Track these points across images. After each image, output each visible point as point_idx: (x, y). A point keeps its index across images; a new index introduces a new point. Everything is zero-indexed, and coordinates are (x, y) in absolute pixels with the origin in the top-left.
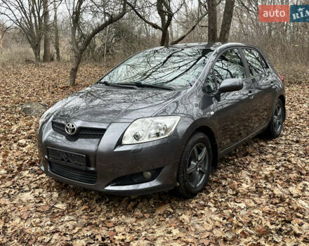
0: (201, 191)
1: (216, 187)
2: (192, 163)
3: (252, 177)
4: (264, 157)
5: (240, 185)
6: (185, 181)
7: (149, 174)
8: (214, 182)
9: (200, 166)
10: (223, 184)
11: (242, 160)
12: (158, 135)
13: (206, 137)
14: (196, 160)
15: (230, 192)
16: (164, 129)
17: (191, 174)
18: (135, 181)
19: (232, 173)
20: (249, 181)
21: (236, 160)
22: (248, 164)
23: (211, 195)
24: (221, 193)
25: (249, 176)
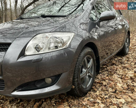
0: (90, 91)
1: (100, 86)
2: (83, 70)
3: (122, 78)
4: (123, 65)
5: (115, 85)
6: (78, 84)
7: (50, 80)
8: (98, 83)
9: (89, 72)
10: (104, 84)
11: (111, 68)
12: (56, 47)
13: (92, 51)
14: (86, 68)
15: (110, 90)
16: (61, 42)
17: (83, 78)
18: (38, 86)
19: (107, 76)
20: (121, 81)
21: (108, 68)
22: (116, 70)
23: (98, 93)
24: (104, 91)
25: (119, 78)
